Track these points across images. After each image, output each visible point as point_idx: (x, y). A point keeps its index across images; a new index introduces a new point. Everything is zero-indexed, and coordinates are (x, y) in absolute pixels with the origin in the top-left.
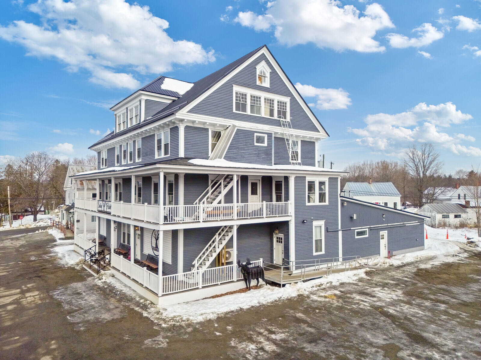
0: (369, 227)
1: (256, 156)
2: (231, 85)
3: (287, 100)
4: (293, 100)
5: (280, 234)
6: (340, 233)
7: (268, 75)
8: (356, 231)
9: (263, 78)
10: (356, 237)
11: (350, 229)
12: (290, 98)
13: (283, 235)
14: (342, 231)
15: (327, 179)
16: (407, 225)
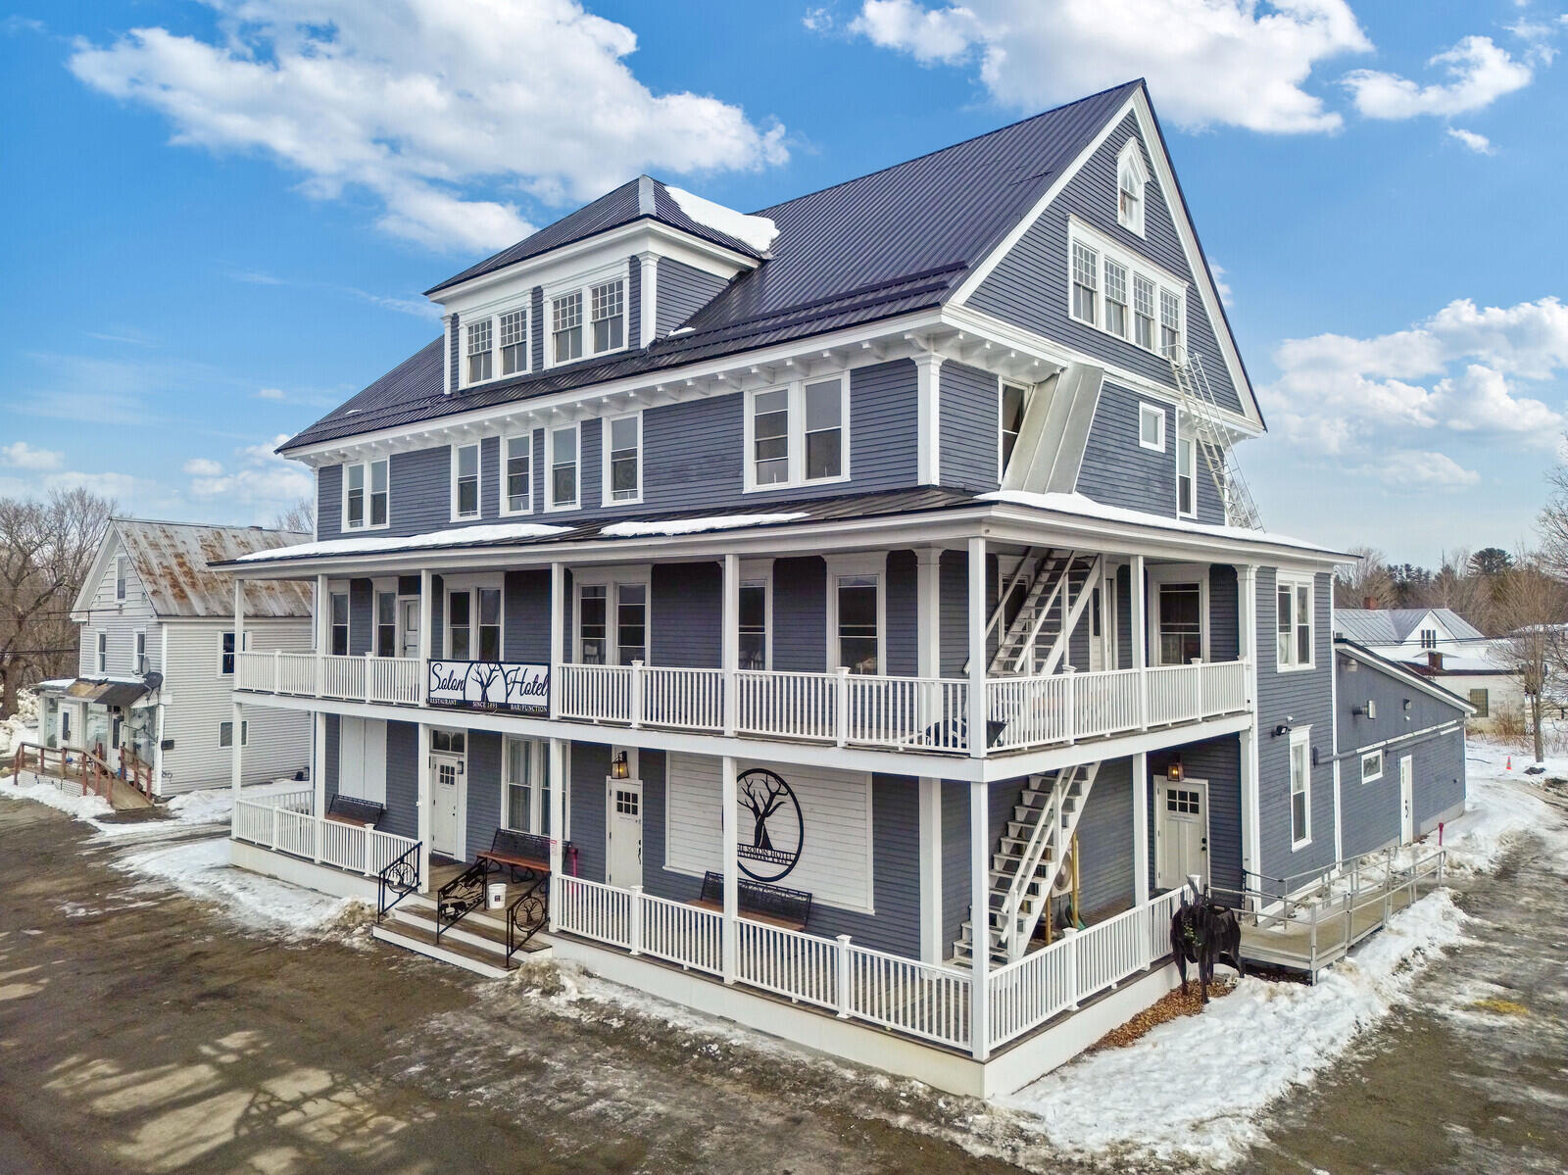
0: (1384, 743)
1: (1142, 487)
2: (1062, 216)
3: (1179, 289)
4: (1193, 293)
5: (1187, 780)
6: (1337, 766)
7: (1140, 192)
8: (1364, 757)
9: (1127, 200)
10: (1366, 780)
11: (1353, 752)
12: (1187, 284)
13: (1206, 782)
14: (1341, 760)
15: (1311, 580)
16: (1443, 733)
